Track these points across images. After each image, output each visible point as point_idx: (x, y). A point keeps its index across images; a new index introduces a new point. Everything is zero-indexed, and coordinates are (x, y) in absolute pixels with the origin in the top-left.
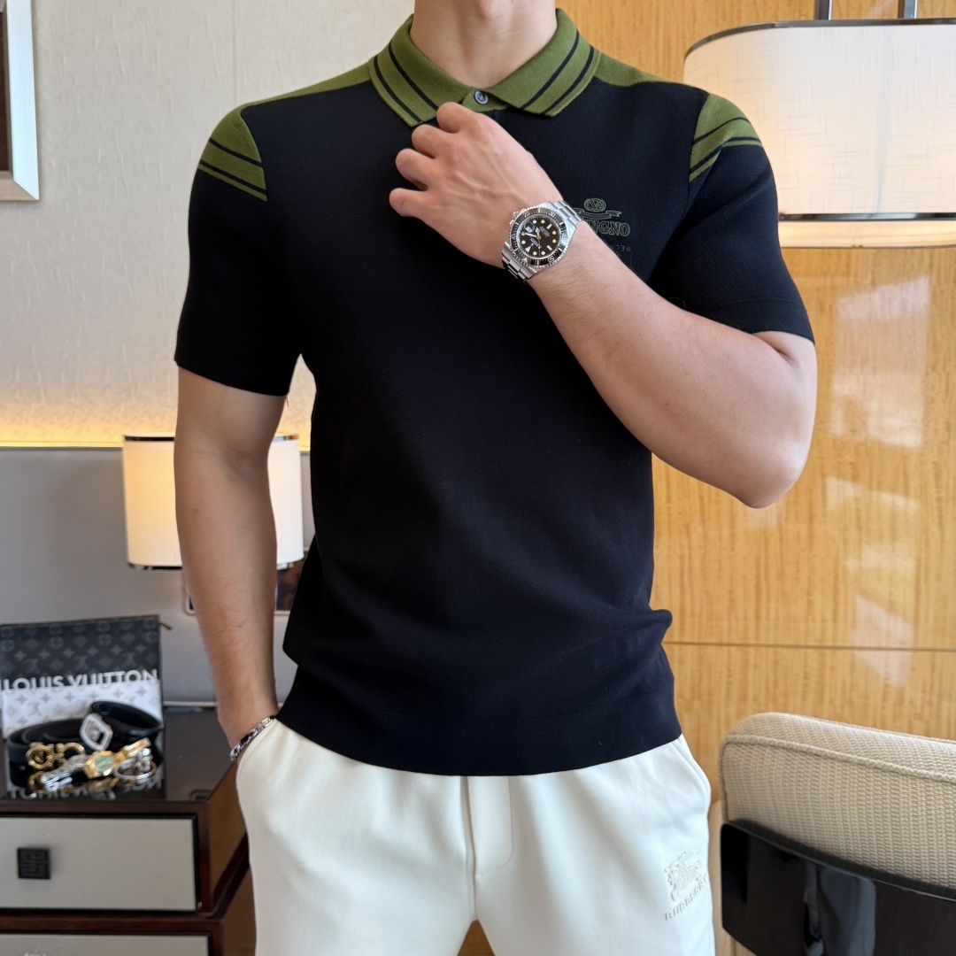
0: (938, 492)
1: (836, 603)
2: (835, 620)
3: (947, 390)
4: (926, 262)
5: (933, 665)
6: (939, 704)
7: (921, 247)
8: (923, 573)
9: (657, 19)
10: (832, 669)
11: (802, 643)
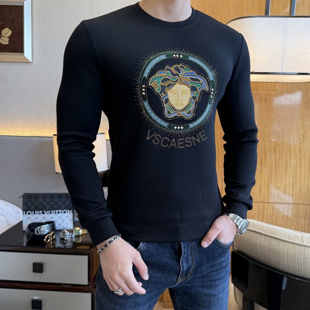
0: (300, 156)
1: (268, 189)
2: (268, 194)
3: (303, 126)
4: (298, 87)
5: (297, 209)
6: (299, 220)
7: (296, 83)
8: (295, 181)
9: (219, 13)
10: (267, 209)
11: (258, 201)
